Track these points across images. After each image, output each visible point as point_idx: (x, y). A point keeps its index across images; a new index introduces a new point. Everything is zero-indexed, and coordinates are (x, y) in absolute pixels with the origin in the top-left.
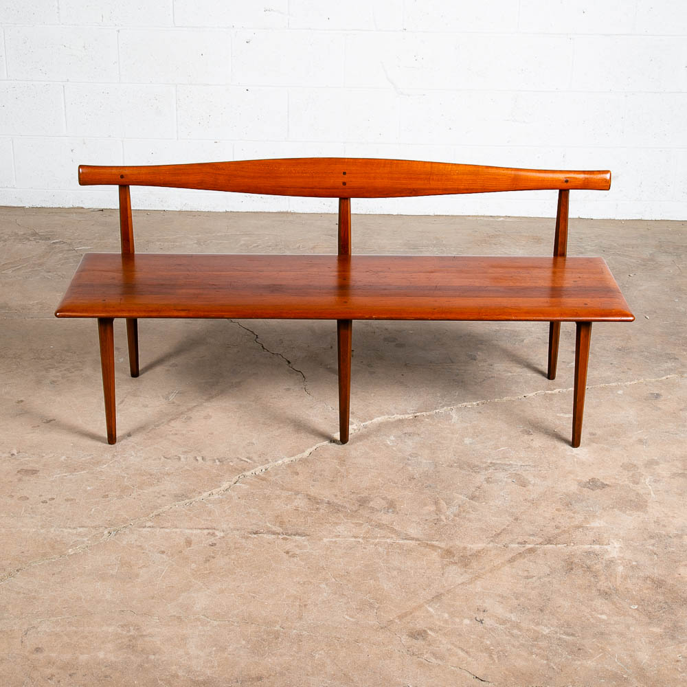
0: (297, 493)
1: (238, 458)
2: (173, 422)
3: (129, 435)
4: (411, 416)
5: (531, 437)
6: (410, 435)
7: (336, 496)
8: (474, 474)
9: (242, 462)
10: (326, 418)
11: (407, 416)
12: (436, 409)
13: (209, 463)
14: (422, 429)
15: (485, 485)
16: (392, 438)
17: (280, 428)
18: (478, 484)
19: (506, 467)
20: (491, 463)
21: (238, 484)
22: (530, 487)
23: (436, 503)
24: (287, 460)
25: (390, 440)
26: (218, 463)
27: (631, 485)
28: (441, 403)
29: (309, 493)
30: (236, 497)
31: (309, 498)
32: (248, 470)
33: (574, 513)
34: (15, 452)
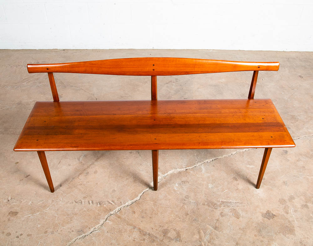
0: (135, 227)
1: (108, 201)
2: (80, 175)
3: (61, 185)
4: (184, 169)
5: (238, 182)
6: (184, 183)
7: (152, 229)
8: (215, 210)
9: (110, 204)
10: (147, 172)
11: (182, 169)
12: (195, 164)
13: (95, 205)
14: (190, 178)
15: (221, 218)
16: (177, 185)
17: (127, 179)
18: (217, 218)
19: (229, 204)
20: (222, 202)
21: (107, 221)
22: (241, 219)
23: (199, 232)
24: (130, 202)
25: (176, 186)
26: (99, 205)
27: (285, 214)
28: (197, 160)
29: (140, 227)
30: (106, 231)
31: (140, 231)
32: (112, 210)
33: (263, 237)
34: (10, 198)
